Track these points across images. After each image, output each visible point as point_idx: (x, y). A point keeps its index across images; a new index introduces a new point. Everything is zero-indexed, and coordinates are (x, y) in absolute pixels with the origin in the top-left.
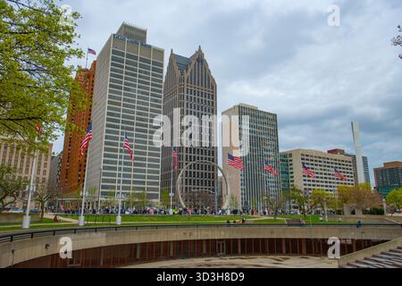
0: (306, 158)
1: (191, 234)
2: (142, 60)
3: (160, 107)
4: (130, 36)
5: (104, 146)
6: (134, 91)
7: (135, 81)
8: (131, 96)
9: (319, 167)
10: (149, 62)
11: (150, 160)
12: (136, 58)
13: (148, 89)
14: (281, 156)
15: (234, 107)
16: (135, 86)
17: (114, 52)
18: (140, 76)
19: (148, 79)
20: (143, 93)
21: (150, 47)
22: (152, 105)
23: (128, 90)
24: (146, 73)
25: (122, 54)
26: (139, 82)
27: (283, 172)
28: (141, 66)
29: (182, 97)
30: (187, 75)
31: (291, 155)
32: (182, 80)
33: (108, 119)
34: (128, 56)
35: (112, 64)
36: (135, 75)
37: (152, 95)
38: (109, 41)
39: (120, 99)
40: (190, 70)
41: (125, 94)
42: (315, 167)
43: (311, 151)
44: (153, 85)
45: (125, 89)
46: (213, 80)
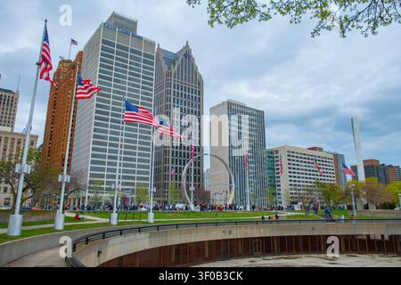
0: (292, 154)
1: (230, 232)
2: (132, 51)
3: (151, 100)
4: (120, 26)
5: (92, 139)
6: (125, 83)
7: (126, 72)
8: (121, 87)
9: (303, 164)
10: (140, 53)
11: (140, 154)
12: (127, 49)
13: (139, 81)
14: (268, 152)
15: (223, 103)
16: (125, 78)
17: (104, 41)
18: (130, 68)
19: (139, 71)
20: (134, 85)
21: (141, 38)
22: (142, 98)
23: (119, 81)
24: (137, 65)
25: (113, 45)
26: (130, 74)
27: (269, 169)
28: (132, 57)
29: (168, 92)
30: (174, 70)
31: (277, 152)
32: (169, 75)
33: (97, 112)
34: (119, 46)
35: (102, 54)
36: (126, 67)
37: (143, 88)
38: (99, 30)
39: (110, 91)
40: (177, 65)
41: (115, 86)
42: (299, 163)
43: (297, 148)
44: (143, 77)
45: (115, 80)
46: (200, 76)
